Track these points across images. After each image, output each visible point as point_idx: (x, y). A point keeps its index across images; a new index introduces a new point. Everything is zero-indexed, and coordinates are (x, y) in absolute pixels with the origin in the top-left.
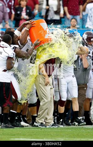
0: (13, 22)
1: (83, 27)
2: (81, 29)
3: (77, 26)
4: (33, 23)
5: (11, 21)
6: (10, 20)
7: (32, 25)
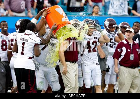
0: (36, 10)
1: (105, 14)
2: (104, 16)
3: (100, 13)
4: (48, 10)
5: (34, 9)
6: (32, 9)
7: (47, 12)
